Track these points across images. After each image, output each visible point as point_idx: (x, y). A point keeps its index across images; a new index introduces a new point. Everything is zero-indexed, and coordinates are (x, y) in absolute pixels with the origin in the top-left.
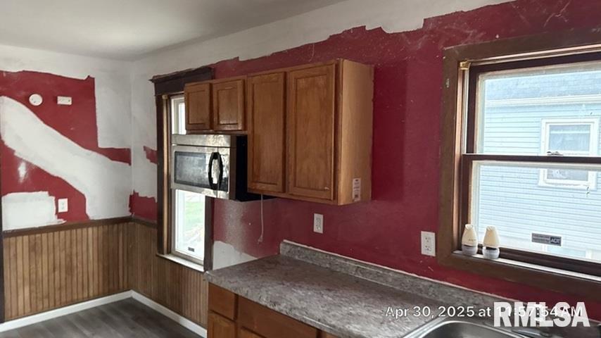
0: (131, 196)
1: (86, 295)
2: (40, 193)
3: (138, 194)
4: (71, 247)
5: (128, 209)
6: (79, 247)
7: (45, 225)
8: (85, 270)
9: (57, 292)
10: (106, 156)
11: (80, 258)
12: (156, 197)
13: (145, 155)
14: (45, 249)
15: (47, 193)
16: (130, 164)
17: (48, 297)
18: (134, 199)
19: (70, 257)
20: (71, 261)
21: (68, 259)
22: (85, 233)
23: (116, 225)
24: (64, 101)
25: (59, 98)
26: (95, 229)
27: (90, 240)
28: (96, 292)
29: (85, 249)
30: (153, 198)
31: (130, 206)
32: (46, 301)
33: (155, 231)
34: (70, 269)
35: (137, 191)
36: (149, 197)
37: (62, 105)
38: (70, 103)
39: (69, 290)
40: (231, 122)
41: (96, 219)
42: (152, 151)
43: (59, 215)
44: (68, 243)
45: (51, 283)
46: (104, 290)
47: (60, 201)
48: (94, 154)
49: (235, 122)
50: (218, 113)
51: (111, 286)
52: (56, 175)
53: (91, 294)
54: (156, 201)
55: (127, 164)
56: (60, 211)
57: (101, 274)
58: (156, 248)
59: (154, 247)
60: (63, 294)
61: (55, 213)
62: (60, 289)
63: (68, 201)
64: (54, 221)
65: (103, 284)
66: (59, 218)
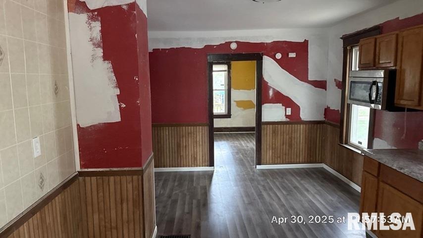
0: (325, 109)
1: (298, 161)
2: (278, 104)
3: (329, 108)
4: (292, 134)
5: (324, 116)
6: (296, 134)
7: (280, 121)
8: (298, 147)
9: (284, 156)
10: (313, 85)
11: (296, 140)
12: (340, 110)
13: (335, 84)
14: (279, 133)
15: (281, 104)
16: (326, 90)
17: (280, 157)
18: (327, 111)
19: (291, 138)
20: (291, 141)
21: (290, 140)
22: (299, 128)
23: (316, 125)
24: (292, 55)
25: (290, 54)
26: (304, 126)
27: (302, 131)
28: (303, 161)
29: (298, 135)
30: (338, 110)
31: (324, 115)
32: (279, 159)
33: (338, 130)
34: (290, 145)
35: (329, 106)
36: (336, 109)
37: (291, 58)
38: (295, 56)
39: (290, 156)
40: (387, 62)
41: (305, 120)
42: (339, 81)
43: (287, 116)
44: (290, 132)
45: (282, 151)
46: (307, 160)
47: (287, 109)
48: (306, 84)
49: (389, 61)
50: (379, 57)
51: (312, 159)
52: (286, 95)
53: (301, 161)
54: (340, 112)
55: (324, 90)
56: (287, 114)
57: (306, 151)
58: (338, 140)
59: (337, 139)
60: (287, 157)
61: (284, 115)
62: (286, 154)
63: (292, 109)
64: (284, 119)
65: (308, 156)
66: (286, 118)
